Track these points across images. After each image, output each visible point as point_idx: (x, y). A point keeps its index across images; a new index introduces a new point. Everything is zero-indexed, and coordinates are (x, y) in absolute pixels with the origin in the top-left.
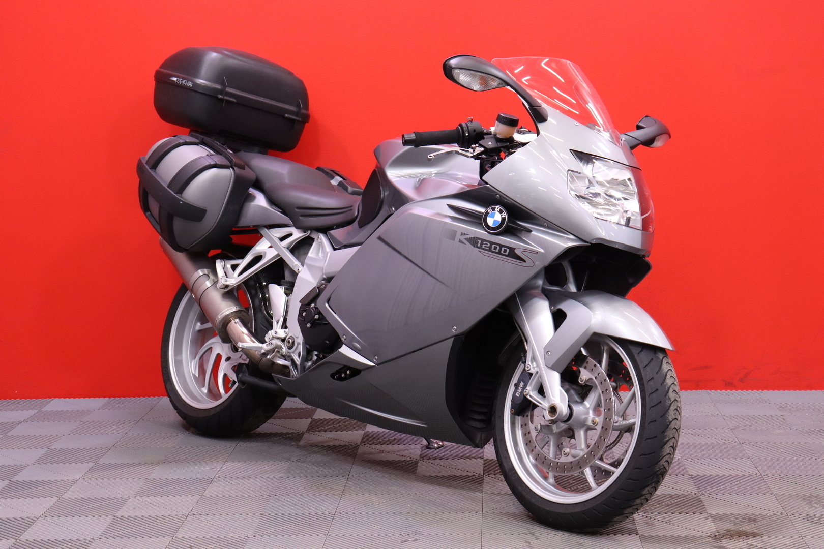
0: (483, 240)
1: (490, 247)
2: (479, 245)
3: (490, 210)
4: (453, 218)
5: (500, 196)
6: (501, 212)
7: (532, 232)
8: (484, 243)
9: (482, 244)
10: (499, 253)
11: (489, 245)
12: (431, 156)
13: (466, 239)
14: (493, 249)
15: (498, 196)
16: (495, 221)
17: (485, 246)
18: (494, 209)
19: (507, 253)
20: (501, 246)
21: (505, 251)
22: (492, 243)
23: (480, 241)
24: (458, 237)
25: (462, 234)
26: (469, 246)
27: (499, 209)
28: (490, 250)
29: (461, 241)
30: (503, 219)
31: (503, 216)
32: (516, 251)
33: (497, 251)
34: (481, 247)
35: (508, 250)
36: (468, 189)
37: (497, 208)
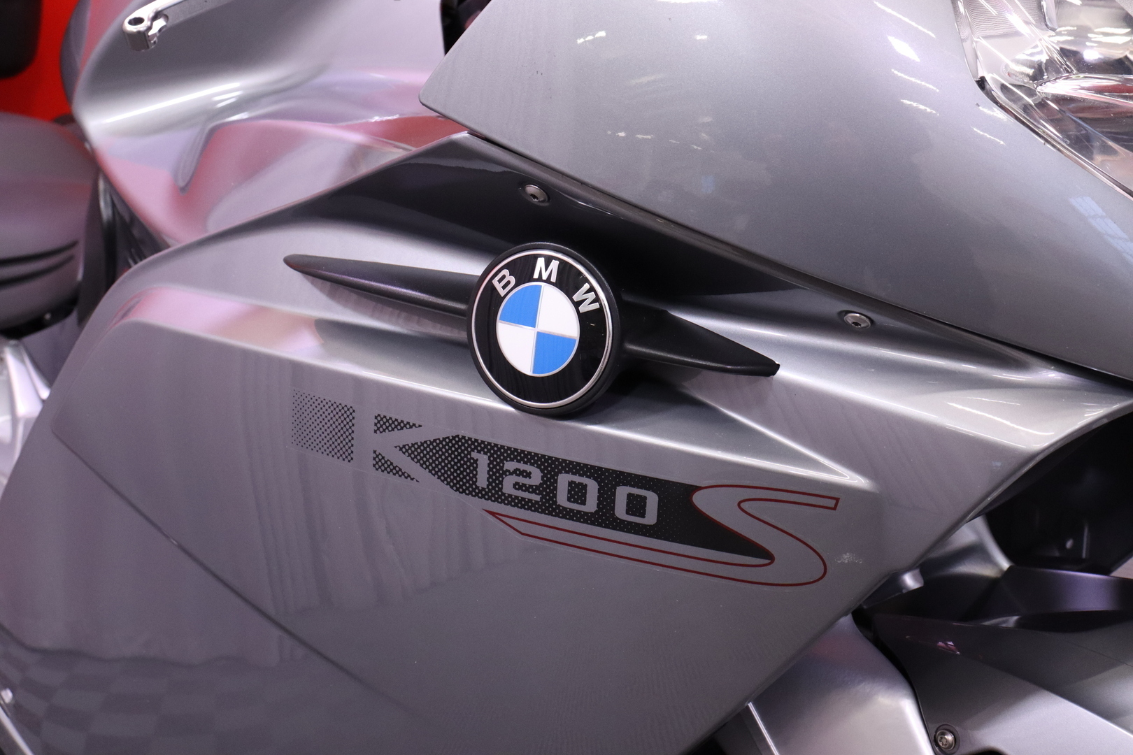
0: (499, 454)
1: (548, 488)
2: (482, 481)
3: (503, 281)
4: (332, 330)
5: (543, 185)
6: (568, 282)
7: (782, 373)
8: (510, 466)
9: (497, 474)
10: (604, 517)
11: (536, 478)
12: (138, 21)
13: (404, 449)
14: (562, 499)
15: (532, 189)
16: (545, 342)
17: (517, 486)
18: (524, 272)
19: (651, 518)
20: (609, 479)
21: (637, 505)
22: (551, 466)
23: (483, 460)
24: (368, 440)
25: (385, 424)
26: (429, 485)
27: (554, 265)
28: (549, 506)
29: (382, 464)
30: (590, 323)
31: (584, 308)
32: (699, 500)
33: (591, 505)
34: (494, 492)
35: (652, 499)
36: (394, 154)
37: (541, 262)
